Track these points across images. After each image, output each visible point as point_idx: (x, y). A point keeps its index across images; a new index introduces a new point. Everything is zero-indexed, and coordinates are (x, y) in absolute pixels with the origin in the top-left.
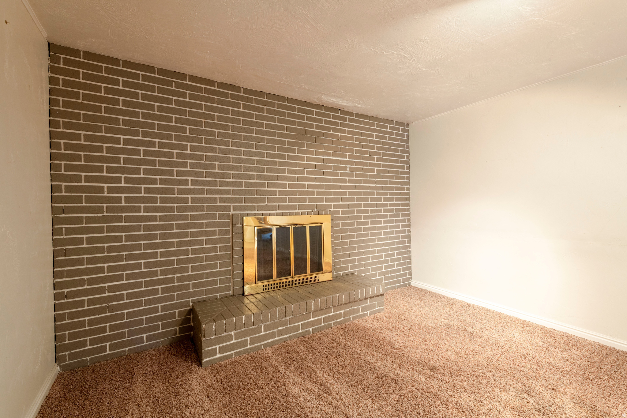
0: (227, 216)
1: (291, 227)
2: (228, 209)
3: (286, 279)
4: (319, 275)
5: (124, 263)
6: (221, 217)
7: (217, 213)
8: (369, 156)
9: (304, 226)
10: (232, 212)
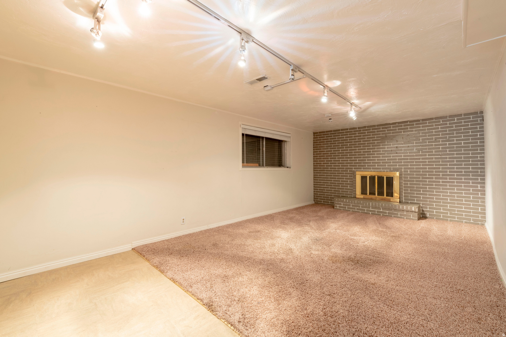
0: (352, 171)
1: (376, 176)
2: (352, 168)
3: (373, 196)
4: (391, 199)
5: (325, 181)
6: (350, 171)
7: (349, 170)
8: (434, 140)
9: (383, 176)
10: (353, 170)
